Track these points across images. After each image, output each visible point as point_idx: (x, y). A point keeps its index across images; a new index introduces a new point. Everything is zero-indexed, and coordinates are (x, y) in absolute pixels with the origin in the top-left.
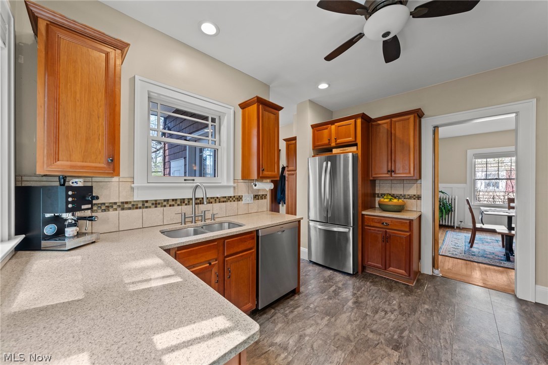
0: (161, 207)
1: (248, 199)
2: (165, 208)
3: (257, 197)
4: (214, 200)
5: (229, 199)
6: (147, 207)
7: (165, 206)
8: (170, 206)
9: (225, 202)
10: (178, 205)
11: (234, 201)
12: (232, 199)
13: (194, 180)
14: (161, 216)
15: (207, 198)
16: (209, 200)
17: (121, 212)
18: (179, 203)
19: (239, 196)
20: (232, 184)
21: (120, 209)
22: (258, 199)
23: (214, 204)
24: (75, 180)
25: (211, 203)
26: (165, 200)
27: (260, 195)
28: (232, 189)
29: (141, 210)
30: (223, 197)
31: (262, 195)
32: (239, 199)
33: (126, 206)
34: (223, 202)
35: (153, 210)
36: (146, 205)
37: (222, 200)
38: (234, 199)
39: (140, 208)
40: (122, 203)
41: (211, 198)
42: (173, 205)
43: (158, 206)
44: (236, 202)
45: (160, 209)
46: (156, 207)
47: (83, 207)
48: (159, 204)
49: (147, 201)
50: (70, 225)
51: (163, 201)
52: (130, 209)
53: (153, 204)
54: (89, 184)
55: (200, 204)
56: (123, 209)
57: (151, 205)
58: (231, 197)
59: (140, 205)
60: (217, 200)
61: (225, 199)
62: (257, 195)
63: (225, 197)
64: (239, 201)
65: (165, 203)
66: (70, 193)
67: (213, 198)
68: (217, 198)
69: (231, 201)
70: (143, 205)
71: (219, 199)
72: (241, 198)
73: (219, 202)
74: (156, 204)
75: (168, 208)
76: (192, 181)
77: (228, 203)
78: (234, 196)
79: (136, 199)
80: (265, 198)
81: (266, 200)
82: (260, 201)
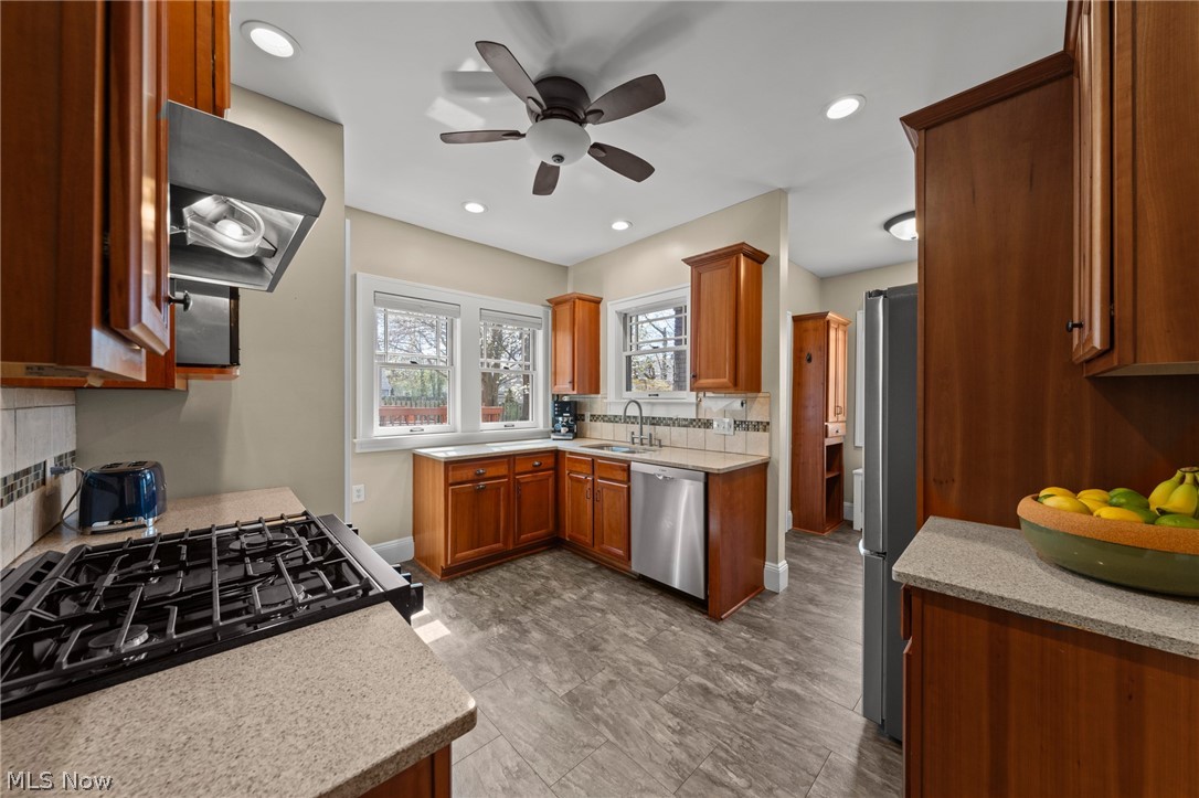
1: (722, 426)
3: (744, 426)
4: (672, 422)
5: (691, 423)
11: (699, 427)
12: (697, 424)
13: (658, 395)
16: (666, 421)
19: (708, 420)
20: (694, 399)
22: (748, 430)
23: (673, 428)
25: (669, 425)
27: (751, 422)
28: (694, 409)
30: (683, 420)
31: (758, 423)
32: (708, 424)
34: (684, 426)
37: (682, 423)
38: (700, 424)
41: (668, 419)
44: (702, 430)
58: (694, 420)
60: (676, 422)
61: (686, 423)
62: (744, 422)
63: (686, 420)
64: (708, 428)
67: (671, 419)
68: (676, 420)
69: (694, 427)
71: (679, 422)
72: (711, 424)
73: (679, 426)
76: (655, 397)
77: (691, 429)
78: (700, 420)
79: (608, 413)
80: (765, 430)
81: (767, 434)
82: (752, 434)
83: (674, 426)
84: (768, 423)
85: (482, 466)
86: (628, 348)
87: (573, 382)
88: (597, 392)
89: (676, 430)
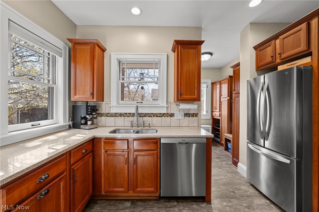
0: (123, 117)
1: (179, 116)
2: (125, 117)
3: (188, 115)
4: (153, 115)
5: (164, 115)
6: (117, 116)
7: (125, 116)
8: (128, 116)
9: (161, 117)
10: (132, 116)
11: (168, 117)
12: (166, 115)
13: (142, 103)
14: (123, 121)
15: (139, 113)
16: (150, 115)
17: (107, 117)
18: (132, 115)
19: (172, 114)
20: (165, 105)
21: (106, 116)
22: (189, 117)
23: (153, 118)
24: (91, 103)
25: (151, 117)
26: (125, 113)
27: (191, 114)
28: (165, 109)
29: (114, 117)
30: (159, 114)
31: (193, 114)
32: (172, 115)
33: (108, 115)
34: (159, 117)
35: (119, 118)
36: (117, 115)
37: (158, 115)
38: (168, 115)
39: (114, 116)
40: (107, 113)
41: (151, 114)
42: (129, 116)
43: (122, 116)
44: (169, 118)
45: (123, 118)
46: (121, 116)
47: (93, 113)
48: (122, 115)
49: (117, 113)
50: (89, 120)
51: (124, 114)
52: (110, 116)
53: (119, 115)
54: (95, 105)
55: (144, 117)
56: (107, 116)
57: (118, 115)
58: (165, 114)
59: (114, 115)
60: (155, 115)
61: (161, 115)
62: (188, 114)
63: (161, 114)
64: (172, 117)
65: (125, 115)
66: (89, 108)
67: (153, 114)
68: (155, 114)
69: (165, 117)
70: (115, 115)
71: (157, 115)
72: (173, 115)
73: (157, 117)
74: (121, 115)
75: (126, 118)
76: (141, 103)
77: (163, 118)
78: (168, 114)
79: (112, 112)
80: (196, 117)
81: (197, 118)
82: (191, 118)
83: (154, 117)
84: (197, 114)
85: (43, 172)
86: (121, 79)
87: (92, 94)
88: (103, 101)
89: (155, 119)
